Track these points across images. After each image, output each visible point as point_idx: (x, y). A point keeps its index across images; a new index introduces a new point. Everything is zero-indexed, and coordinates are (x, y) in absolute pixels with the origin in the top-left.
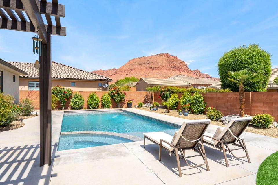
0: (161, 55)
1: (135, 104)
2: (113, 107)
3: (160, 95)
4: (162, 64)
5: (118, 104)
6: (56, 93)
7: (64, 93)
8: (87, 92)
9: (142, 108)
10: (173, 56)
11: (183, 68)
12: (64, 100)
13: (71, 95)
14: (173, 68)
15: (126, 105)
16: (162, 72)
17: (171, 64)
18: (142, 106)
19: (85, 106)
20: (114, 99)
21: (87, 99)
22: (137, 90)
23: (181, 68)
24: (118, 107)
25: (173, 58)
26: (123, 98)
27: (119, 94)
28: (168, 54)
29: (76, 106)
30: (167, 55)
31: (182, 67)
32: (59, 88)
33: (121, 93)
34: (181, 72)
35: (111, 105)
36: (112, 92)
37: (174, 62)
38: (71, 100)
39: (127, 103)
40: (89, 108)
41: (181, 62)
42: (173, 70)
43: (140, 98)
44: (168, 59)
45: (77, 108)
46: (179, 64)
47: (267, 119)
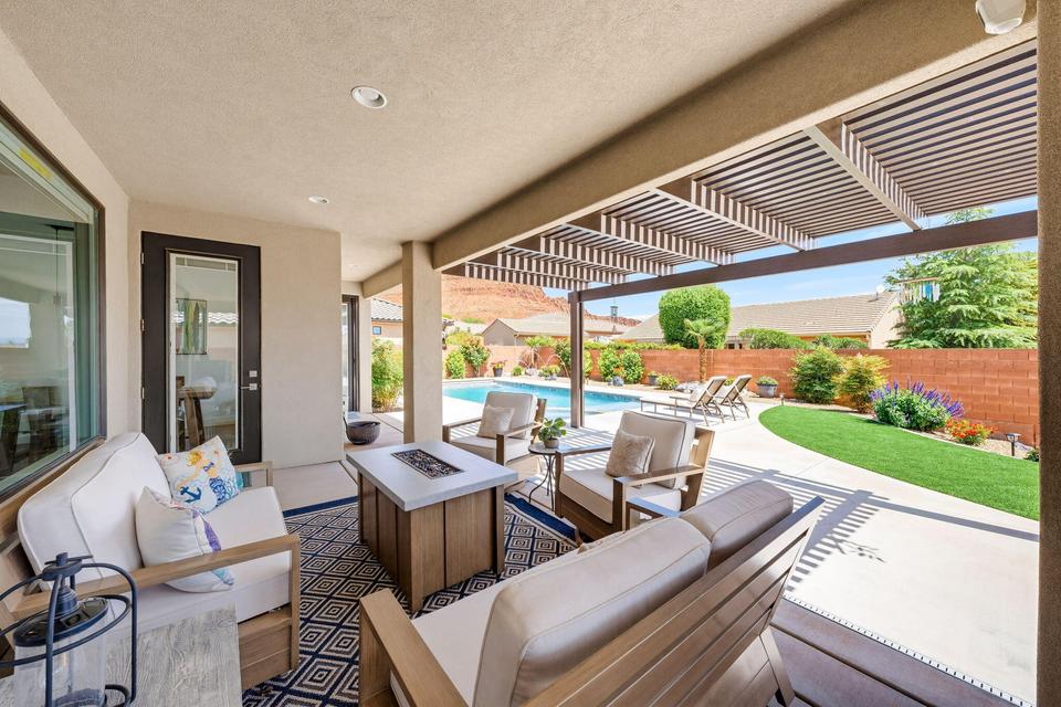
2: (469, 376)
5: (477, 371)
15: (491, 371)
18: (520, 374)
20: (471, 362)
24: (476, 376)
26: (486, 359)
27: (478, 352)
33: (483, 348)
35: (464, 372)
36: (467, 348)
39: (494, 367)
43: (514, 359)
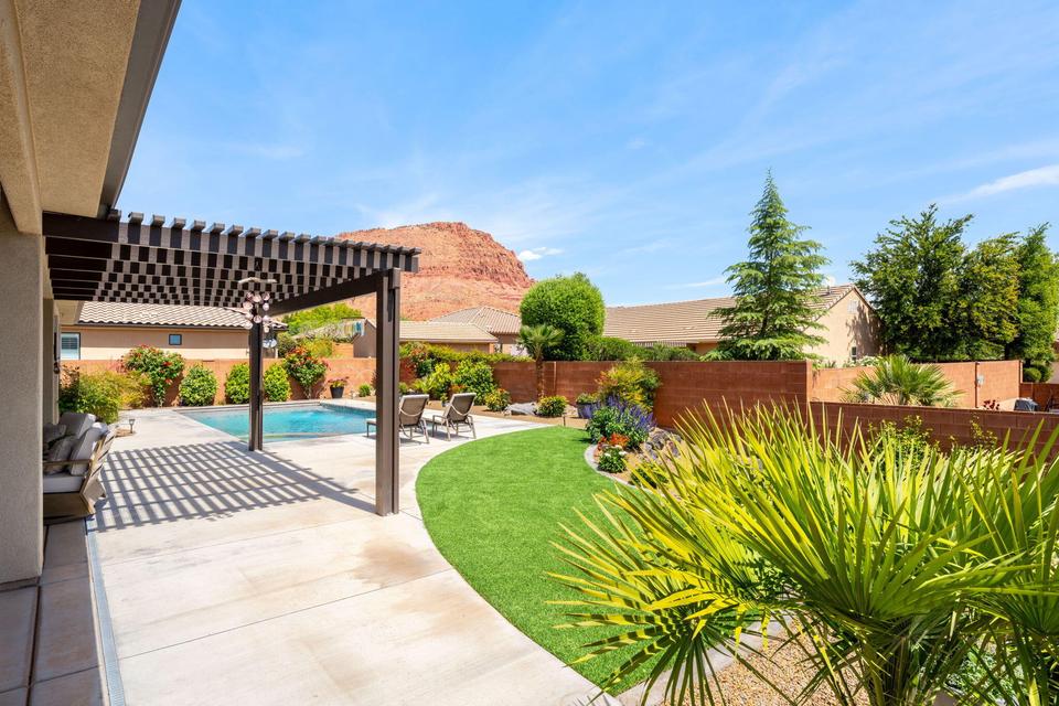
0: (439, 227)
1: (352, 388)
2: (293, 398)
3: (412, 367)
4: (442, 257)
5: (307, 392)
6: (141, 366)
7: (165, 366)
8: (224, 362)
9: (367, 397)
10: (478, 233)
11: (510, 274)
12: (164, 383)
13: (180, 369)
14: (479, 271)
15: (328, 392)
16: (441, 283)
17: (472, 259)
18: (368, 394)
19: (220, 396)
20: (298, 379)
21: (225, 380)
22: (356, 355)
23: (502, 274)
24: (306, 399)
25: (477, 240)
26: (320, 375)
27: (309, 366)
28: (460, 224)
29: (198, 397)
30: (459, 229)
31: (507, 268)
32: (146, 351)
33: (315, 362)
34: (504, 285)
35: (288, 394)
36: (292, 362)
37: (482, 254)
38: (183, 382)
39: (332, 388)
40: (229, 401)
41: (502, 255)
42: (479, 280)
43: (365, 374)
44: (460, 240)
45: (198, 403)
46: (497, 261)
47: (560, 402)
